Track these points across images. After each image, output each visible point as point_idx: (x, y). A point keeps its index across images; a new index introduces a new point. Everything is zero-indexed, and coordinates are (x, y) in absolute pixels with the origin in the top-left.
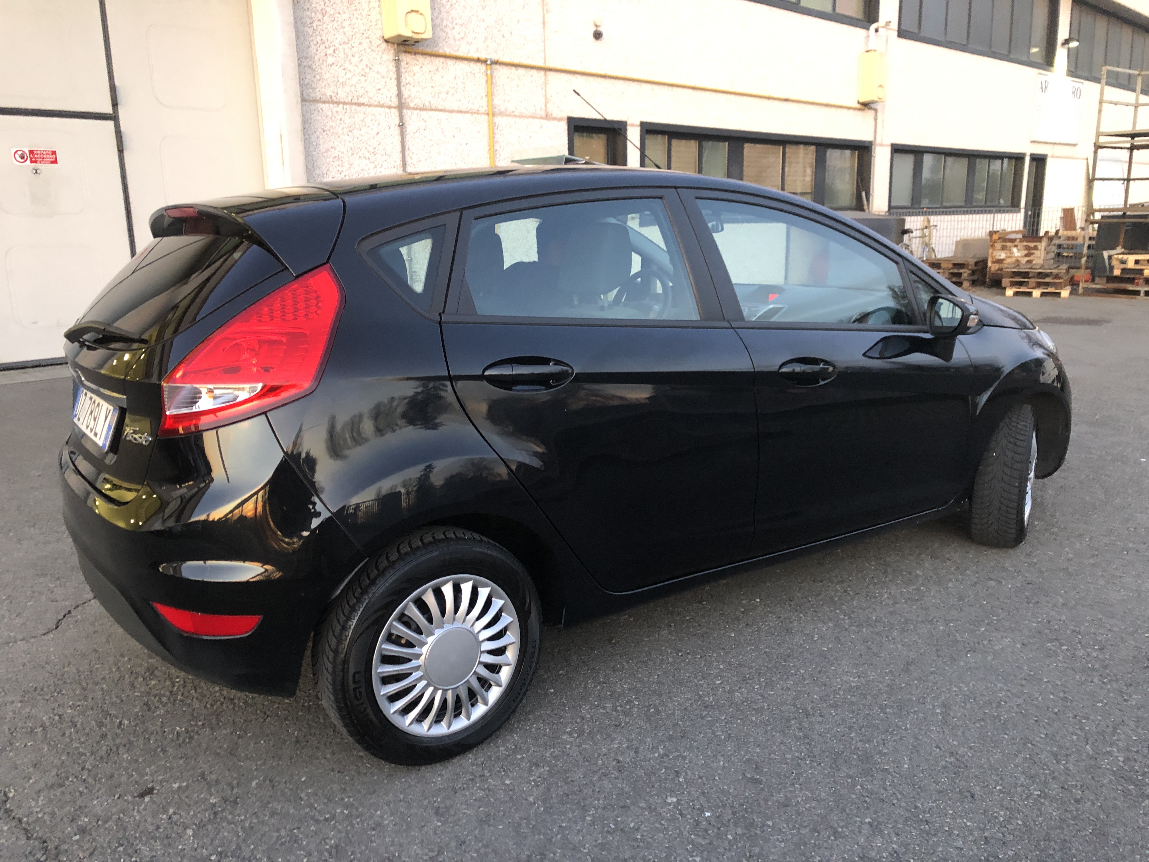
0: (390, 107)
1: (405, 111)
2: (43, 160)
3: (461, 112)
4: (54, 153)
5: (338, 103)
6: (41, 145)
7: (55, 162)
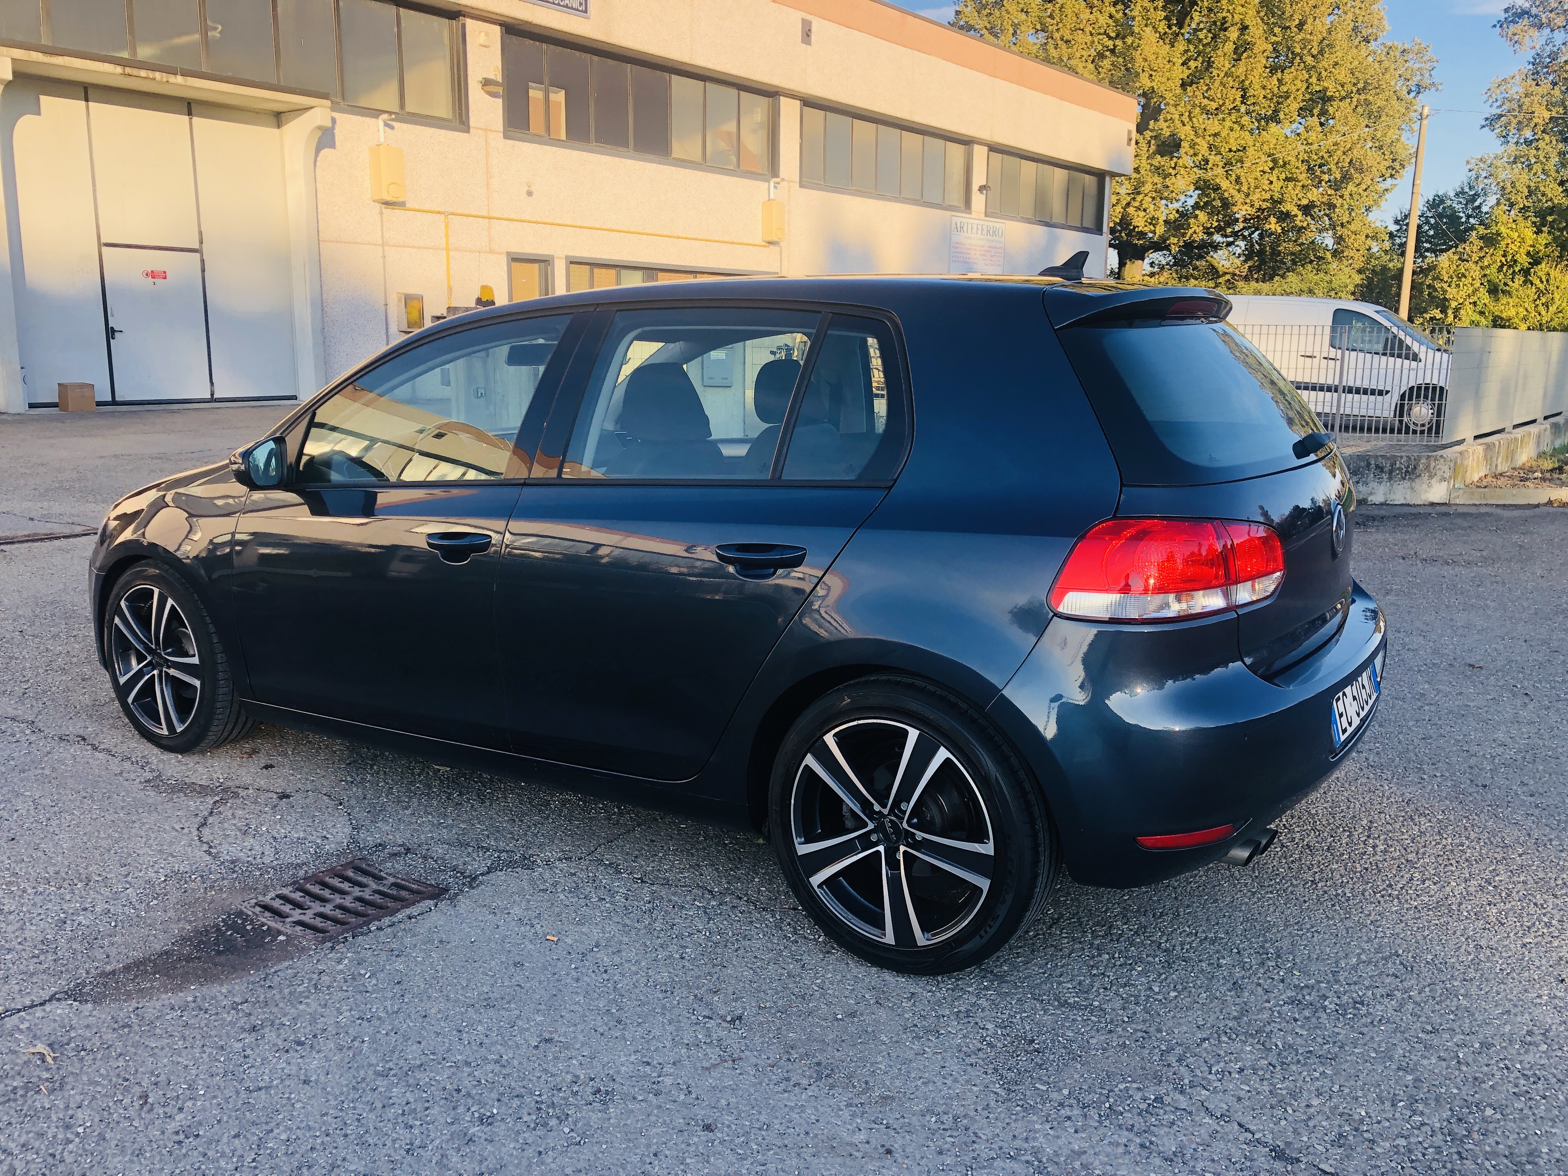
0: (376, 245)
1: (386, 248)
2: (159, 277)
3: (426, 248)
4: (165, 272)
5: (341, 242)
6: (158, 268)
7: (165, 278)
